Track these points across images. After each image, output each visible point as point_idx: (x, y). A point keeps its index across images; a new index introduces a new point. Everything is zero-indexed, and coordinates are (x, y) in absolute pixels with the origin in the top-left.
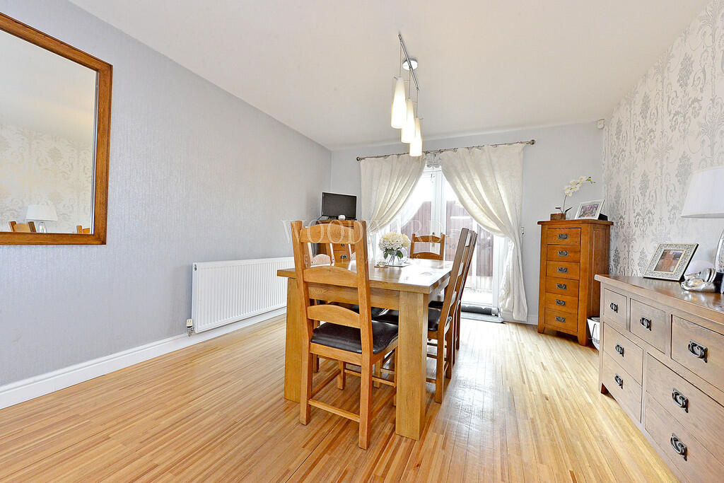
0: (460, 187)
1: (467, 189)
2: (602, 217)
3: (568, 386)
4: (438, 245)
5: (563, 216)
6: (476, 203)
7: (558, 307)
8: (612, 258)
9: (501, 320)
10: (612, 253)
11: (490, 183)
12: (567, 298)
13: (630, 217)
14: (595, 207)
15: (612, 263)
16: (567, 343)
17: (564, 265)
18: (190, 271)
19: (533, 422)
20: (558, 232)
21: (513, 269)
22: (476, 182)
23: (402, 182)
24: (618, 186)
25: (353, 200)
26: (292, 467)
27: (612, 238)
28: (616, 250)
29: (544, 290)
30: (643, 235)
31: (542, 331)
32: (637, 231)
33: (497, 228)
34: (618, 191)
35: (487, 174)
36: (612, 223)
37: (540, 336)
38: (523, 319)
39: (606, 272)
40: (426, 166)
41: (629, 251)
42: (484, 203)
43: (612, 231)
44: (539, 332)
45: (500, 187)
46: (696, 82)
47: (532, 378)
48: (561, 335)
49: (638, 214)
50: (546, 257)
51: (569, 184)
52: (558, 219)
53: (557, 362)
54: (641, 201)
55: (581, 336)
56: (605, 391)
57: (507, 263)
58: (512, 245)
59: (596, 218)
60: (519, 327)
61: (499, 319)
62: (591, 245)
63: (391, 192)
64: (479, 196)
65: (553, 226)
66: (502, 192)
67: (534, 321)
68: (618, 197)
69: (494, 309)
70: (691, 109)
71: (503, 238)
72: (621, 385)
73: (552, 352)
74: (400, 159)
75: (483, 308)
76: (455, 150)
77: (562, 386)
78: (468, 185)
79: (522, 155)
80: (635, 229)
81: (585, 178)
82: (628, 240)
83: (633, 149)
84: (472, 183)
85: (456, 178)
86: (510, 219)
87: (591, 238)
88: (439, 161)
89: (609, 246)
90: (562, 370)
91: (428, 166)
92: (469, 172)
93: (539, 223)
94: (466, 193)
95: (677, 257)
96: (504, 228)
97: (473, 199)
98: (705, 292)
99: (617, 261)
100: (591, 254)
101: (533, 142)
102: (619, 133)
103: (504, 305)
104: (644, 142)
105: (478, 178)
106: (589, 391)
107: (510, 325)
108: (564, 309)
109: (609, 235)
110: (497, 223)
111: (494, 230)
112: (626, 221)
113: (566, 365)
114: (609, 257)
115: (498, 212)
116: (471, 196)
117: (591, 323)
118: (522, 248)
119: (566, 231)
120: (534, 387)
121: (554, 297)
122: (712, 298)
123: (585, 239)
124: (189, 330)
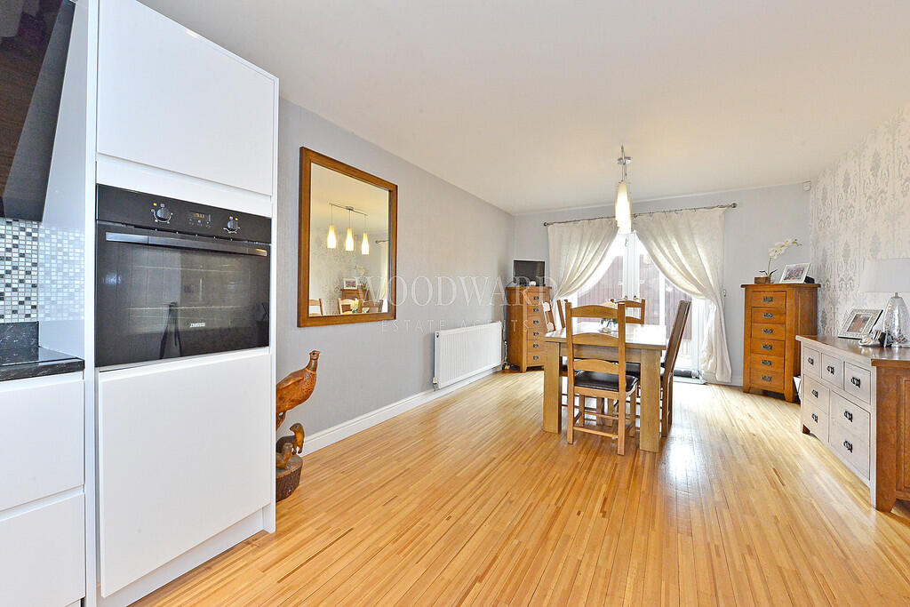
0: (657, 251)
1: (664, 253)
2: (808, 280)
3: (773, 428)
4: (639, 309)
5: (768, 279)
6: (674, 267)
7: (764, 367)
8: (820, 319)
9: (704, 382)
10: (820, 315)
11: (689, 246)
12: (772, 358)
13: (835, 281)
14: (799, 271)
15: (820, 324)
16: (773, 400)
17: (769, 326)
18: (432, 339)
19: (743, 446)
20: (763, 295)
21: (716, 332)
22: (674, 246)
23: (594, 246)
24: (824, 250)
26: (580, 460)
27: (819, 299)
28: (824, 312)
29: (749, 350)
30: (846, 298)
31: (747, 390)
32: (840, 295)
33: (699, 292)
34: (825, 254)
35: (686, 238)
36: (820, 286)
37: (747, 395)
38: (727, 380)
39: (813, 333)
41: (834, 313)
42: (683, 267)
43: (819, 293)
44: (744, 392)
45: (699, 250)
46: (883, 177)
47: (740, 424)
48: (766, 394)
49: (842, 280)
50: (750, 320)
51: (774, 246)
52: (763, 282)
53: (763, 414)
54: (844, 268)
55: (788, 393)
56: (806, 431)
57: (709, 325)
58: (713, 308)
59: (802, 281)
60: (722, 388)
61: (701, 380)
62: (797, 308)
63: (581, 257)
64: (678, 260)
65: (758, 289)
66: (702, 255)
67: (740, 382)
68: (824, 261)
69: (694, 372)
70: (880, 198)
71: (704, 301)
72: (816, 420)
73: (758, 408)
75: (683, 370)
76: (651, 214)
77: (768, 428)
78: (665, 249)
79: (723, 219)
80: (839, 292)
81: (790, 241)
82: (833, 303)
83: (837, 219)
84: (670, 246)
85: (652, 242)
86: (711, 281)
87: (796, 300)
89: (817, 307)
90: (767, 419)
92: (666, 236)
93: (742, 286)
94: (663, 257)
95: (866, 320)
96: (705, 291)
97: (671, 263)
98: (873, 346)
99: (824, 322)
100: (797, 317)
101: (734, 205)
102: (824, 198)
103: (706, 367)
104: (846, 214)
105: (676, 241)
106: (792, 431)
107: (713, 386)
108: (769, 368)
109: (816, 297)
110: (698, 286)
111: (693, 293)
112: (832, 284)
113: (772, 415)
114: (816, 318)
115: (699, 275)
116: (668, 259)
117: (797, 380)
118: (724, 310)
119: (771, 295)
120: (742, 428)
121: (759, 358)
122: (878, 351)
123: (790, 302)
124: (434, 386)
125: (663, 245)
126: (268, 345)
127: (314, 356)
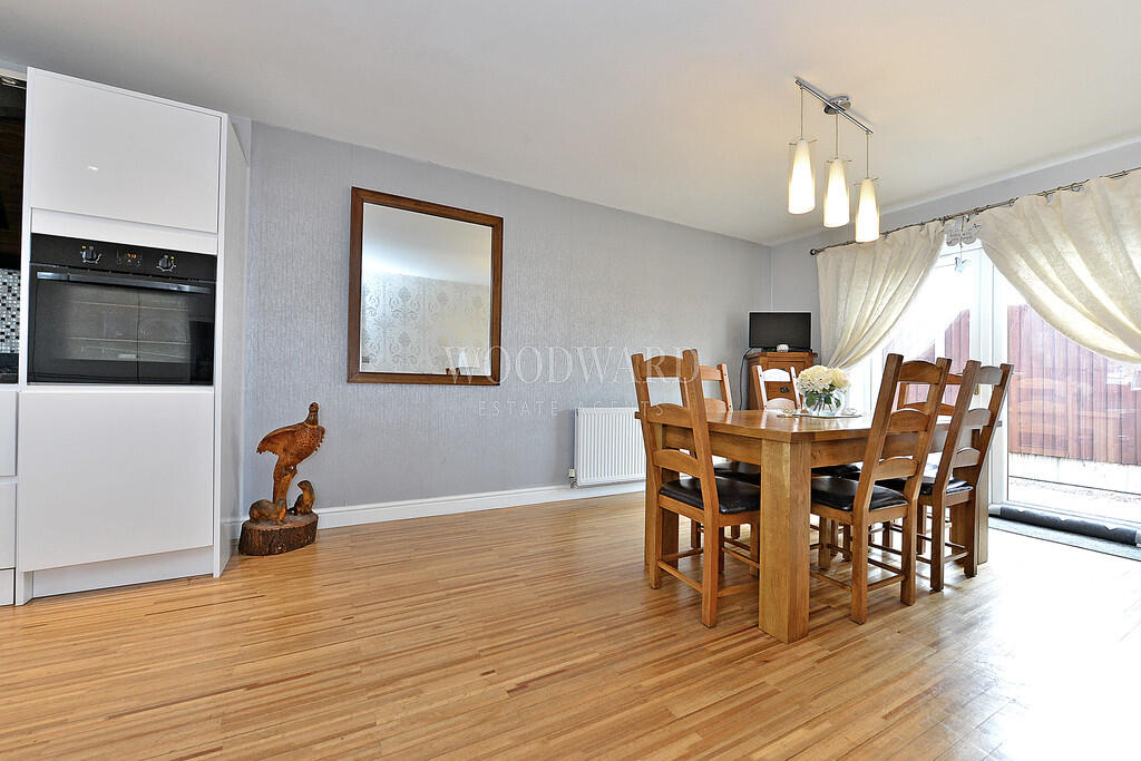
0: (1025, 273)
1: (1043, 277)
6: (1070, 303)
11: (1108, 256)
18: (570, 417)
22: (1068, 258)
25: (804, 319)
35: (1100, 238)
40: (945, 244)
64: (1079, 287)
74: (887, 241)
78: (1048, 268)
84: (1057, 259)
85: (1018, 257)
88: (975, 231)
91: (949, 244)
92: (1052, 240)
97: (1061, 296)
105: (1073, 249)
116: (1054, 289)
124: (573, 482)
125: (1042, 261)
126: (212, 384)
127: (314, 408)
